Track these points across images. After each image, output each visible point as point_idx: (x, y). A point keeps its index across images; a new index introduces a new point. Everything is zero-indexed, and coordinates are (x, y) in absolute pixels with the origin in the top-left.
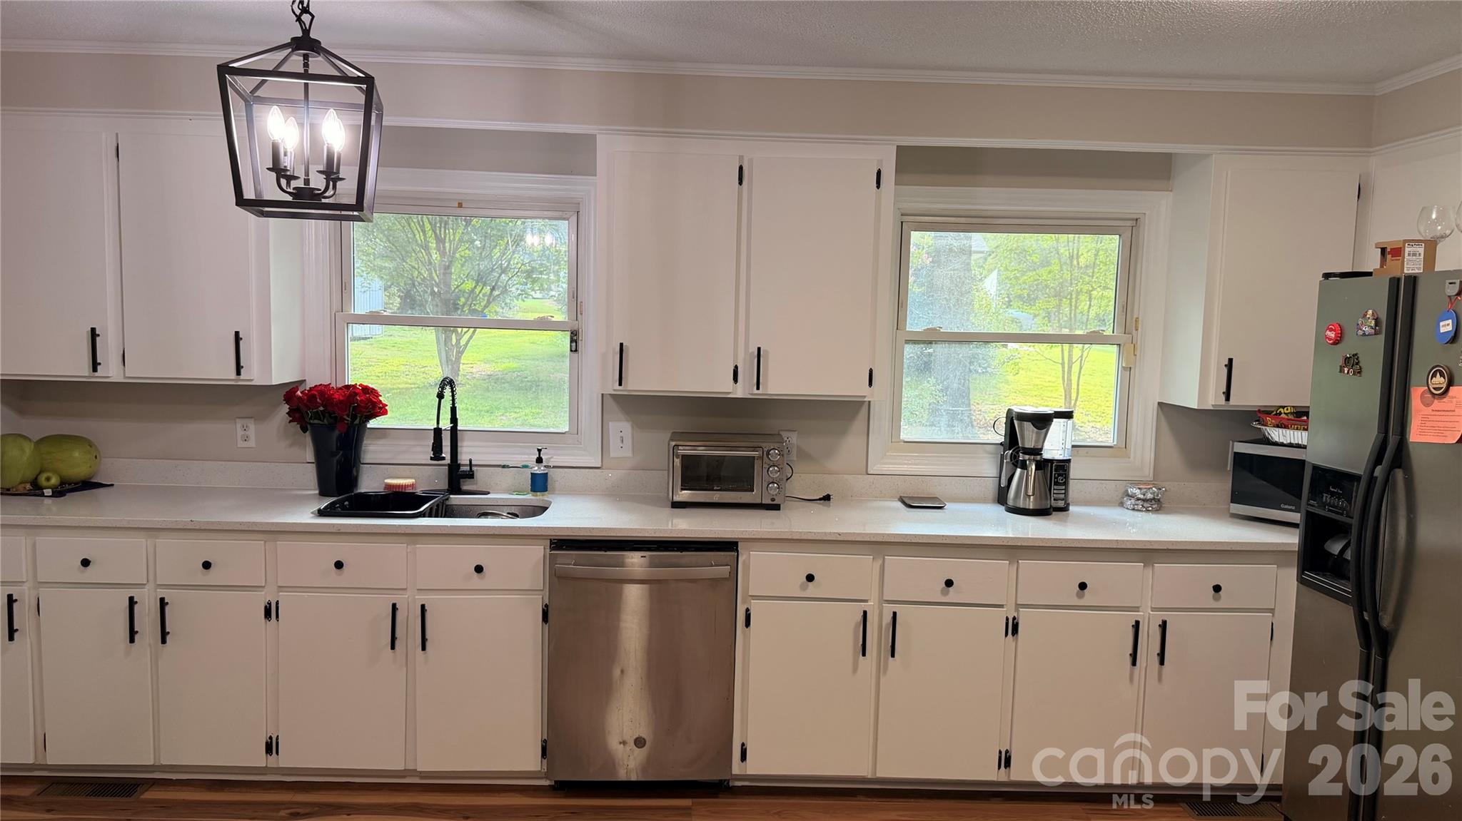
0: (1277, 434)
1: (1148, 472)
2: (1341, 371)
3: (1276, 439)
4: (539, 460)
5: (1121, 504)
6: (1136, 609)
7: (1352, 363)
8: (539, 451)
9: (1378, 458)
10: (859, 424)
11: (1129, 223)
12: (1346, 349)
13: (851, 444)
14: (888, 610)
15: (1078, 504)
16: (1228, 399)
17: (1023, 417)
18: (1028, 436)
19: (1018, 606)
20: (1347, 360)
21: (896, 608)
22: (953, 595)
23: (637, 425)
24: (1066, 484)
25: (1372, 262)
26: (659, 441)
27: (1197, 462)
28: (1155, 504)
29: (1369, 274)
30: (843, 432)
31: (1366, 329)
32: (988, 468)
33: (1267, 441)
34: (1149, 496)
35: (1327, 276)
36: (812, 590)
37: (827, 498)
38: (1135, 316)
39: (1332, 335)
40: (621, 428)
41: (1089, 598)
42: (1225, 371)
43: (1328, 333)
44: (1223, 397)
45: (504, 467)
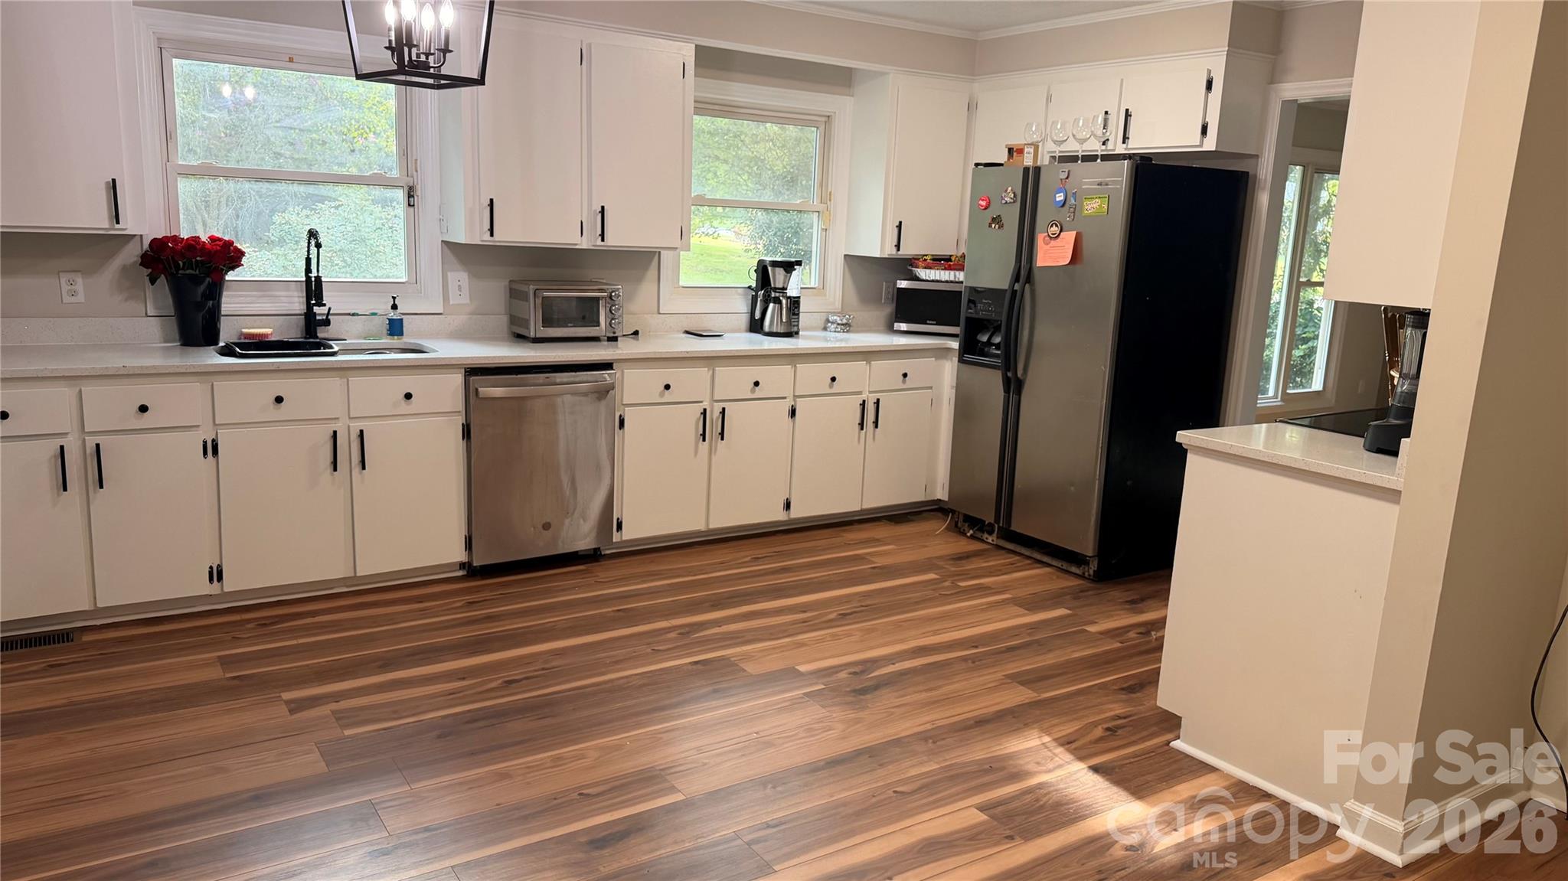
0: (923, 273)
1: (838, 306)
2: (990, 226)
3: (924, 278)
4: (394, 307)
5: (825, 329)
6: (860, 393)
7: (997, 220)
8: (394, 298)
9: (1016, 278)
10: (652, 273)
11: (824, 119)
12: (993, 212)
13: (647, 288)
14: (718, 407)
15: (806, 329)
16: (898, 250)
17: (775, 264)
18: (777, 277)
19: (795, 397)
20: (994, 219)
21: (723, 405)
22: (759, 392)
23: (473, 275)
24: (798, 314)
25: (1002, 158)
26: (496, 290)
27: (868, 297)
28: (847, 327)
29: (1001, 165)
30: (639, 280)
31: (1008, 199)
32: (741, 306)
33: (917, 279)
34: (845, 321)
35: (977, 165)
36: (668, 396)
37: (636, 333)
38: (829, 190)
39: (984, 203)
40: (460, 278)
41: (837, 387)
42: (896, 231)
43: (981, 202)
44: (895, 249)
45: (353, 315)
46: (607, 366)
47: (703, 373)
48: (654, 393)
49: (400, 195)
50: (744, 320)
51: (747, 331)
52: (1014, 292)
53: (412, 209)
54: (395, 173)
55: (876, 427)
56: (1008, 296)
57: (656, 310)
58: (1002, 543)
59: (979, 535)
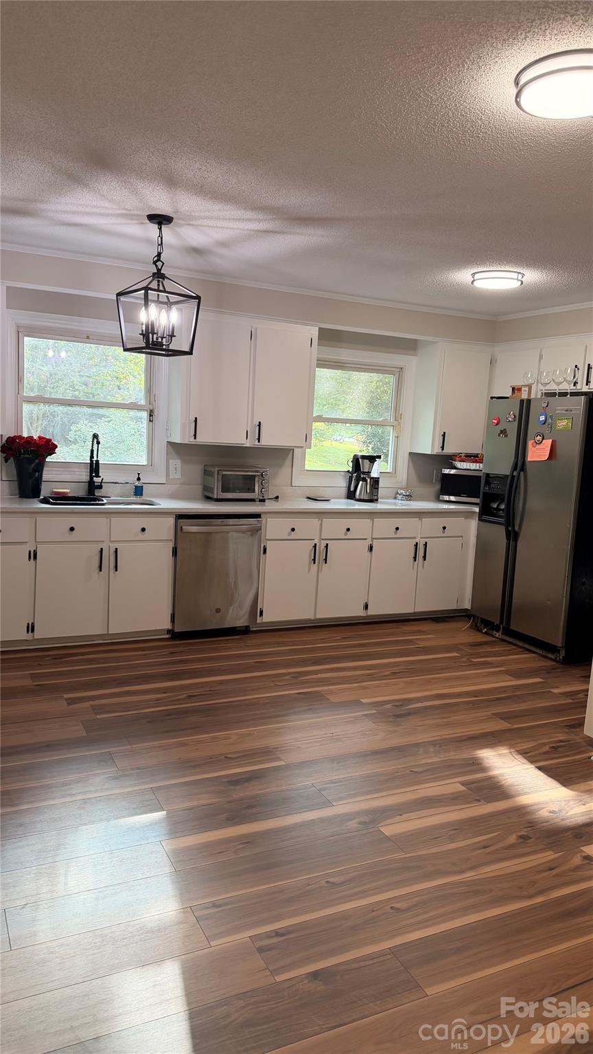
0: (459, 465)
1: (404, 484)
2: (499, 435)
3: (460, 467)
4: (139, 479)
5: (395, 498)
6: (415, 538)
7: (504, 432)
8: (139, 474)
9: (515, 468)
10: (288, 462)
11: (398, 370)
12: (500, 427)
13: (285, 470)
14: (324, 543)
15: (382, 498)
16: (443, 450)
17: (364, 457)
18: (365, 465)
19: (373, 539)
20: (502, 432)
21: (327, 542)
22: (349, 535)
23: (184, 462)
24: (378, 489)
25: (508, 393)
26: (196, 470)
27: (423, 479)
28: (409, 497)
29: (507, 398)
30: (280, 466)
31: (510, 419)
32: (342, 483)
33: (455, 468)
34: (408, 493)
35: (492, 398)
36: (293, 536)
37: (277, 497)
38: (400, 412)
39: (495, 421)
40: (176, 463)
41: (399, 534)
42: (442, 437)
44: (441, 449)
45: (116, 483)
46: (257, 516)
47: (315, 522)
48: (285, 533)
49: (145, 415)
50: (344, 491)
51: (345, 498)
52: (513, 477)
53: (151, 423)
54: (143, 402)
55: (425, 560)
56: (509, 478)
57: (290, 483)
58: (505, 637)
59: (490, 632)
